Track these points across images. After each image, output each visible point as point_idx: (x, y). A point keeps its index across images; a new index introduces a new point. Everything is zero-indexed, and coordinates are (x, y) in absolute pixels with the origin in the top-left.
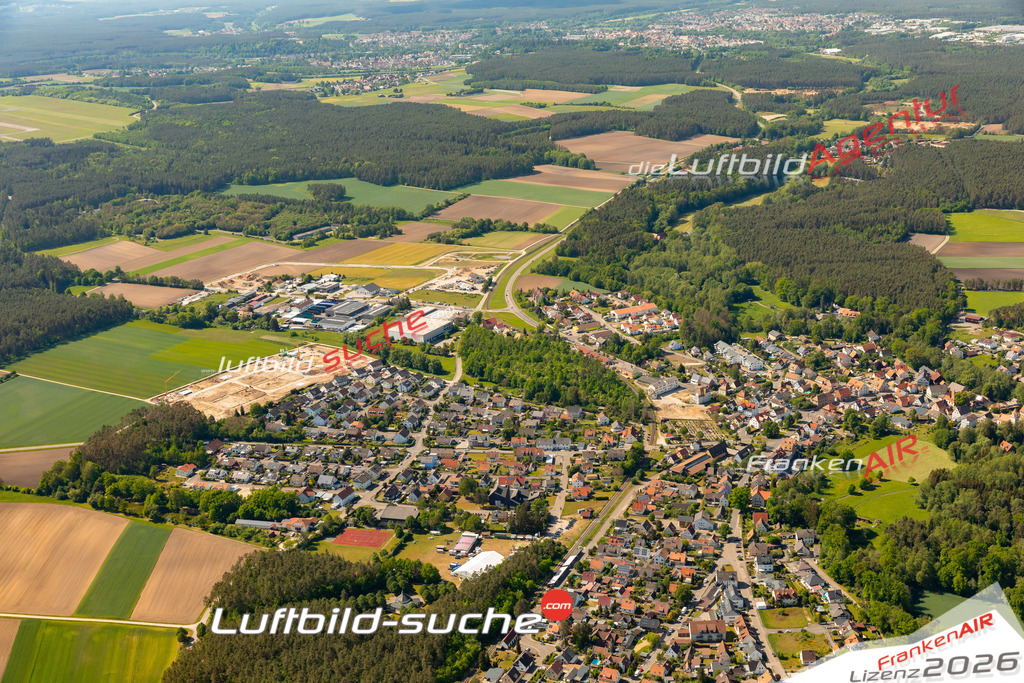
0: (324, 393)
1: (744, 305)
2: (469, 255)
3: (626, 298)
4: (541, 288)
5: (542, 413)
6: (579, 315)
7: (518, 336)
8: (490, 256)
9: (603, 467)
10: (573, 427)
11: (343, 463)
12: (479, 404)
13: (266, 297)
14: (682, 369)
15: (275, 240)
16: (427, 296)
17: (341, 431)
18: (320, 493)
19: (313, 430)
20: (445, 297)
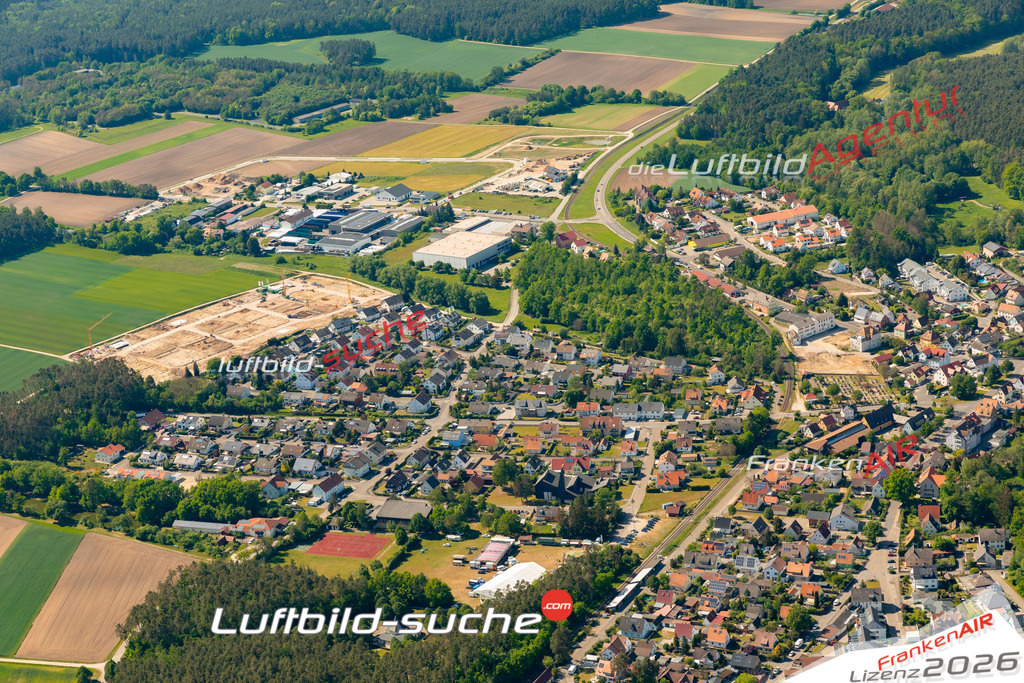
0: (315, 344)
1: (954, 205)
2: (546, 141)
3: (773, 198)
4: (648, 186)
5: (627, 367)
6: (699, 224)
7: (605, 256)
8: (580, 141)
9: (709, 443)
10: (670, 386)
11: (333, 442)
12: (538, 355)
13: (245, 207)
14: (843, 301)
15: (266, 125)
16: (479, 201)
17: (335, 397)
18: (295, 484)
19: (295, 396)
20: (506, 203)
